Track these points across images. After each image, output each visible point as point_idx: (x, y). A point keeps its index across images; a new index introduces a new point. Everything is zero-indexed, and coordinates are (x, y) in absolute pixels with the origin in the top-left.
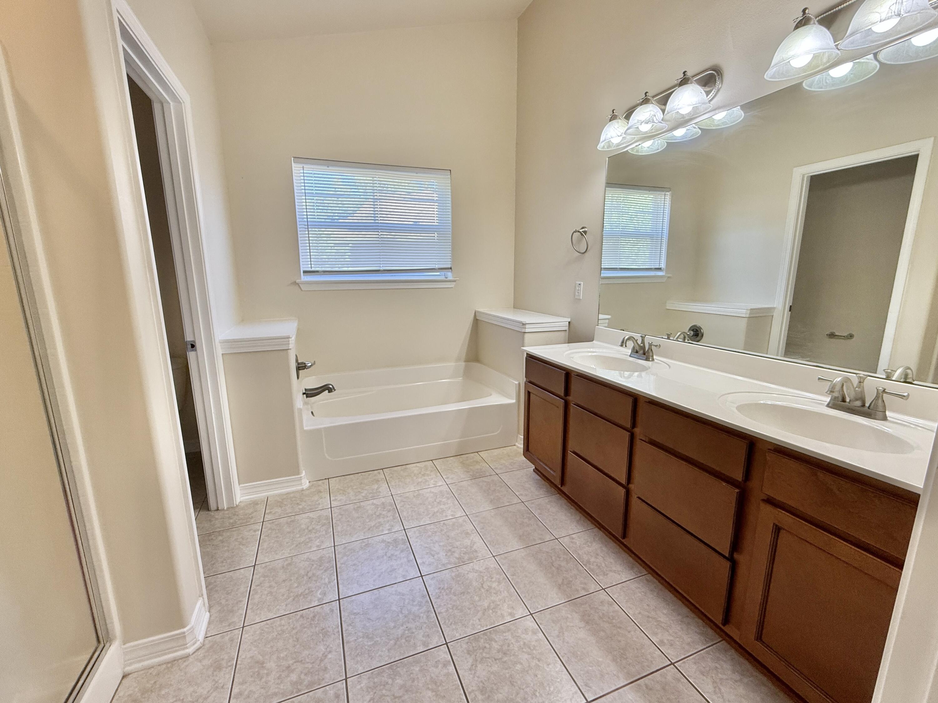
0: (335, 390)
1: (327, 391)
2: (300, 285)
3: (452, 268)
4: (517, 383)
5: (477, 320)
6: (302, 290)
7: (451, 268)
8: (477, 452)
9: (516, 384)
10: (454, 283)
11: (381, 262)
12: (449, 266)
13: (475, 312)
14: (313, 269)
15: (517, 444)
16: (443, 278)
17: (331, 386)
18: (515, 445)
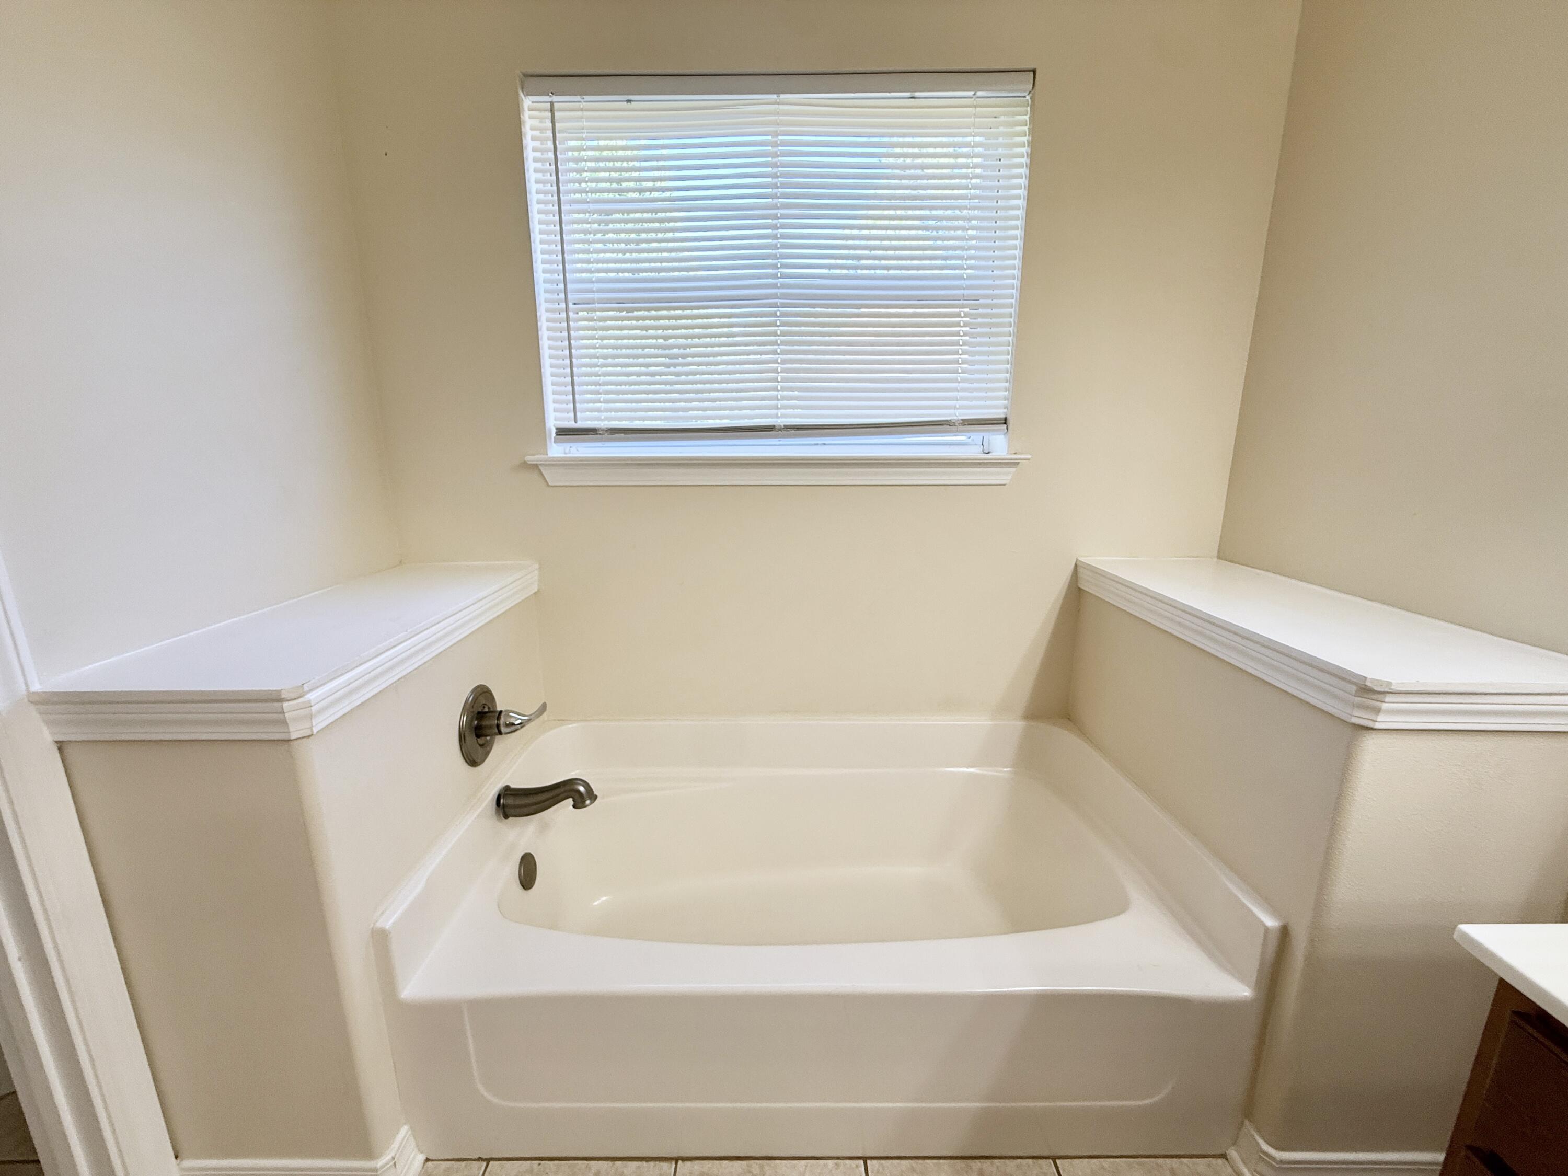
0: (594, 798)
1: (570, 801)
2: (541, 468)
3: (1011, 422)
4: (1271, 922)
5: (1080, 589)
6: (548, 485)
7: (1005, 421)
8: (1054, 1159)
9: (1267, 930)
10: (1013, 470)
11: (780, 403)
12: (999, 413)
13: (1076, 565)
14: (581, 424)
15: (1233, 1153)
16: (973, 452)
17: (582, 789)
18: (1224, 1156)
